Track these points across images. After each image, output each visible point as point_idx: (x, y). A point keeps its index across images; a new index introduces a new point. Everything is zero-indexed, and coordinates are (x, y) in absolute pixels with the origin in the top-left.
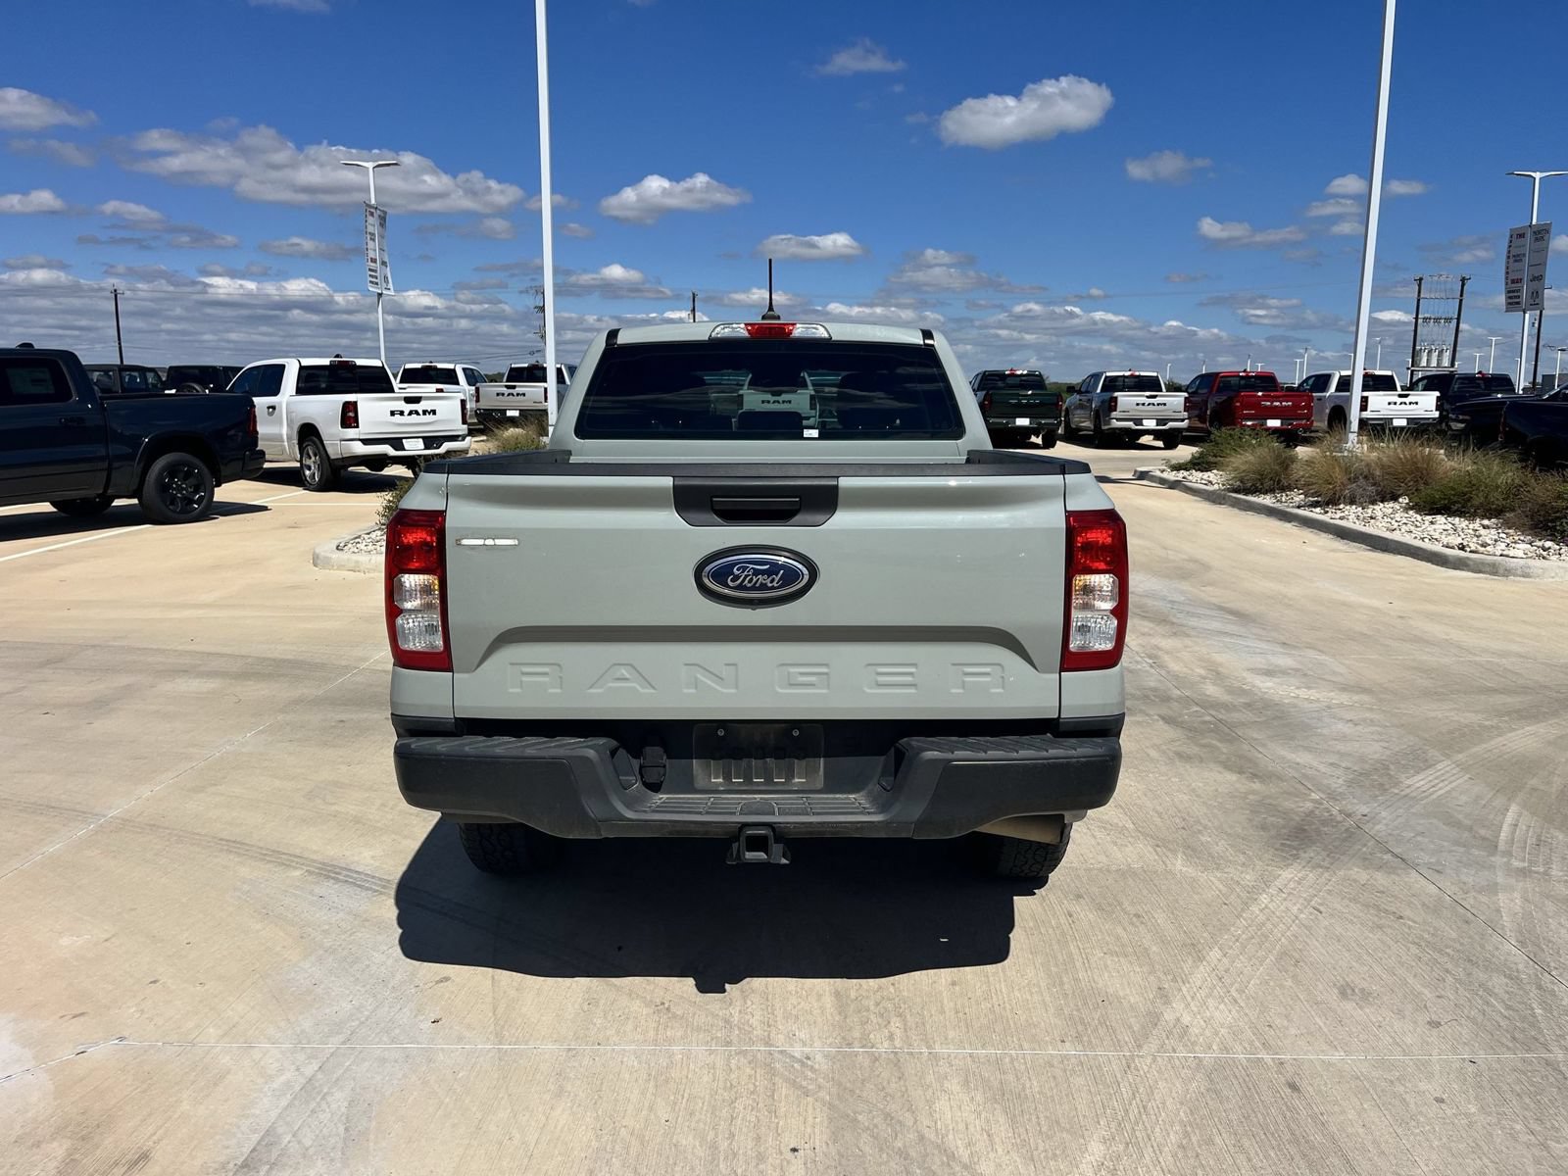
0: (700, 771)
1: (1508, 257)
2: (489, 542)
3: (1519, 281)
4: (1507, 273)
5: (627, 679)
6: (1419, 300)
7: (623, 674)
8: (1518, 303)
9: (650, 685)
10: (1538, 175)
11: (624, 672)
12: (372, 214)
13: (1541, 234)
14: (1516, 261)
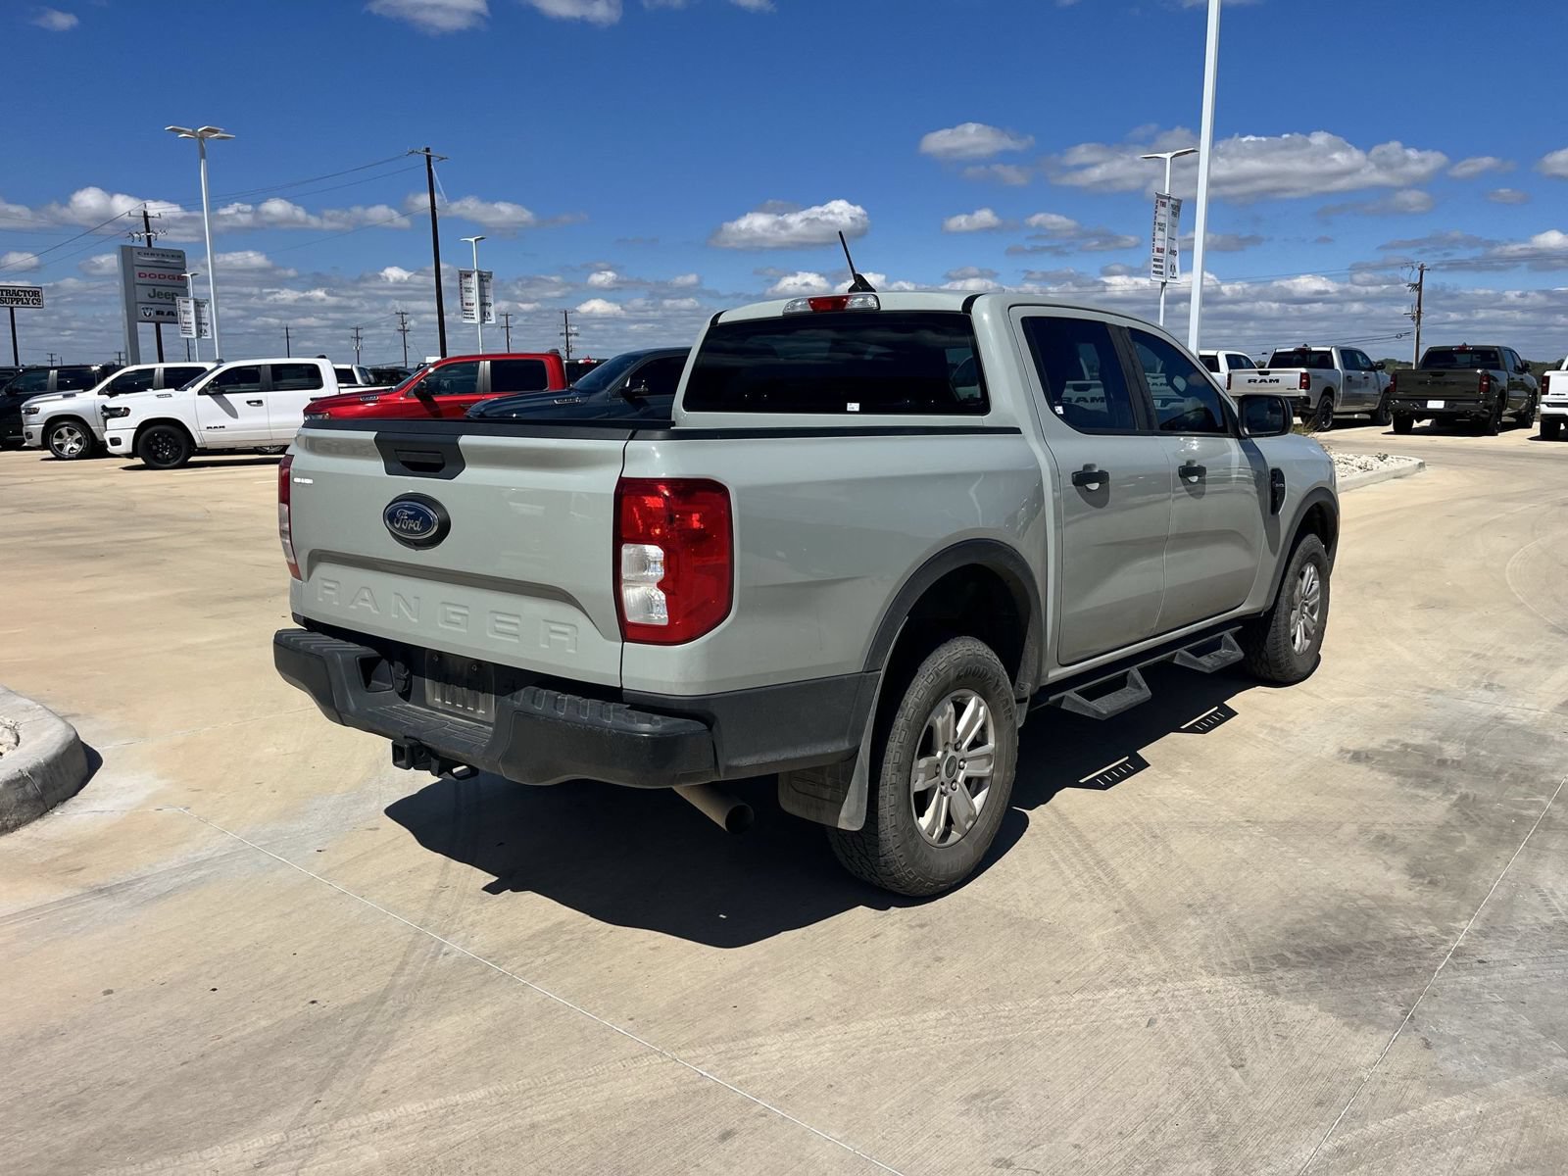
0: (428, 690)
2: (302, 480)
5: (366, 600)
7: (365, 595)
12: (1164, 205)
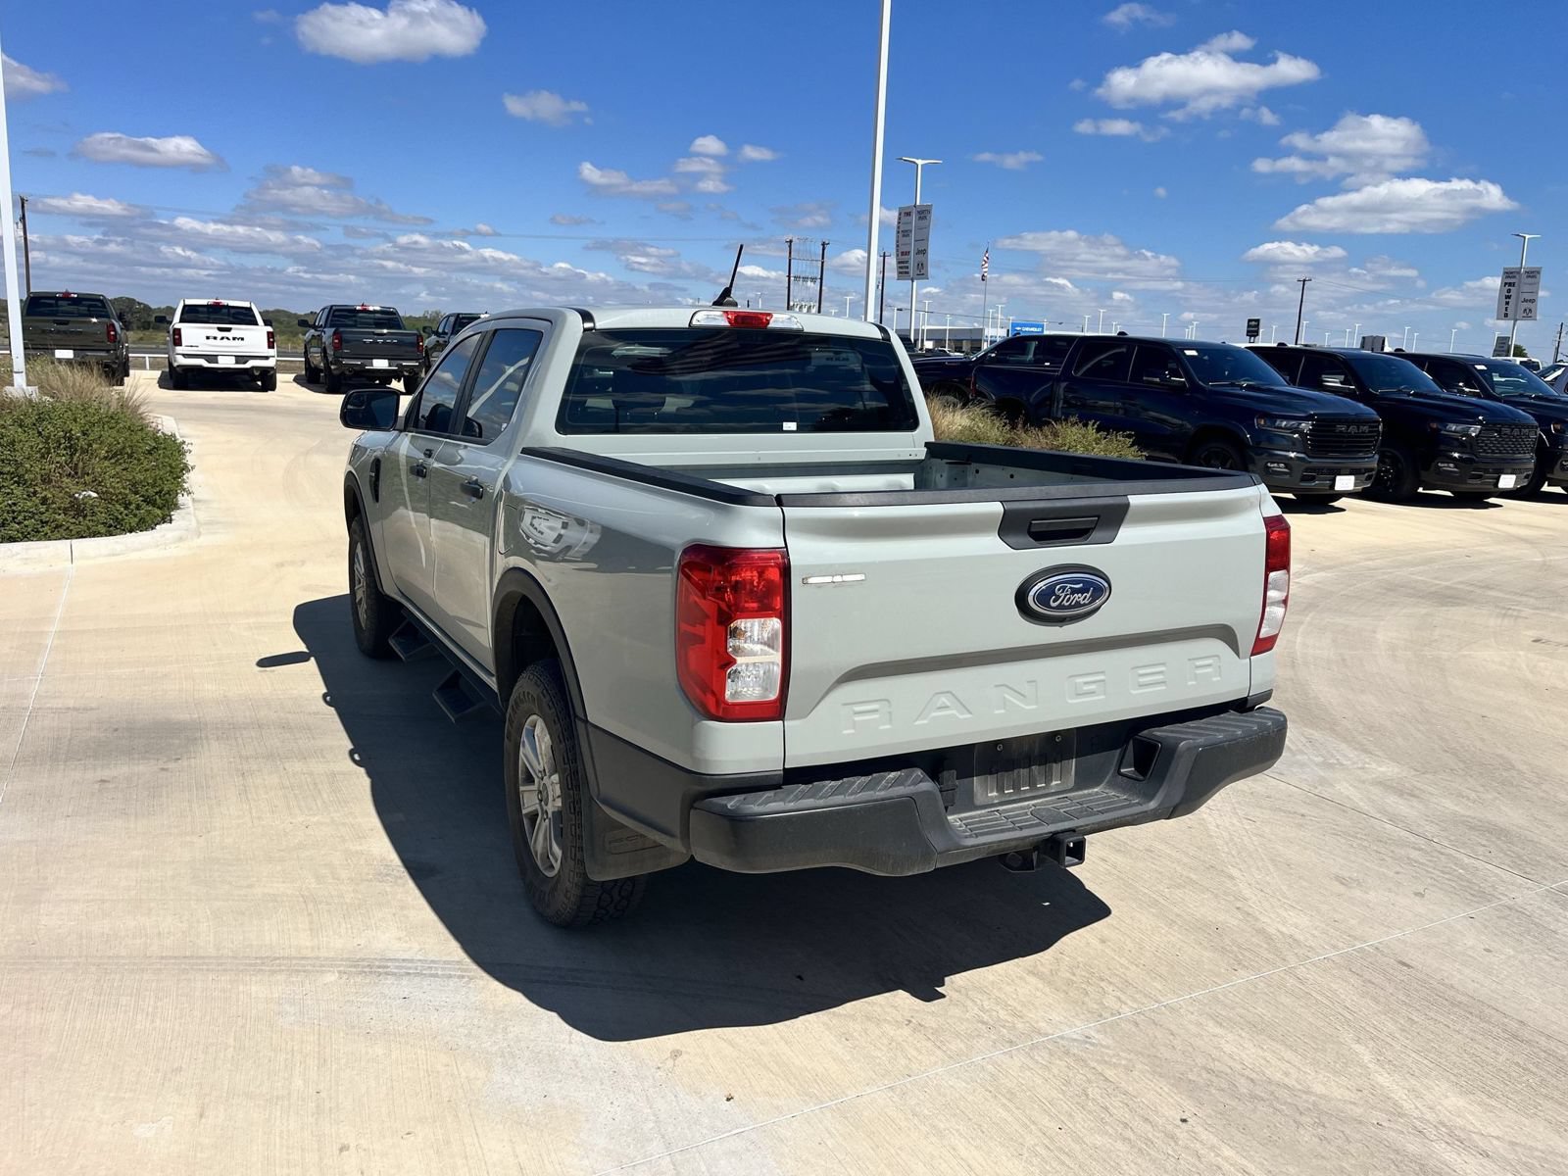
0: (979, 788)
1: (898, 232)
2: (838, 579)
3: (907, 253)
4: (898, 246)
5: (947, 707)
6: (790, 260)
7: (944, 703)
8: (907, 273)
9: (966, 708)
10: (920, 162)
11: (944, 700)
13: (924, 213)
14: (904, 236)
